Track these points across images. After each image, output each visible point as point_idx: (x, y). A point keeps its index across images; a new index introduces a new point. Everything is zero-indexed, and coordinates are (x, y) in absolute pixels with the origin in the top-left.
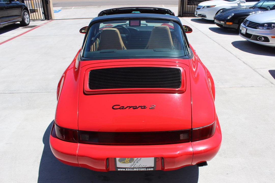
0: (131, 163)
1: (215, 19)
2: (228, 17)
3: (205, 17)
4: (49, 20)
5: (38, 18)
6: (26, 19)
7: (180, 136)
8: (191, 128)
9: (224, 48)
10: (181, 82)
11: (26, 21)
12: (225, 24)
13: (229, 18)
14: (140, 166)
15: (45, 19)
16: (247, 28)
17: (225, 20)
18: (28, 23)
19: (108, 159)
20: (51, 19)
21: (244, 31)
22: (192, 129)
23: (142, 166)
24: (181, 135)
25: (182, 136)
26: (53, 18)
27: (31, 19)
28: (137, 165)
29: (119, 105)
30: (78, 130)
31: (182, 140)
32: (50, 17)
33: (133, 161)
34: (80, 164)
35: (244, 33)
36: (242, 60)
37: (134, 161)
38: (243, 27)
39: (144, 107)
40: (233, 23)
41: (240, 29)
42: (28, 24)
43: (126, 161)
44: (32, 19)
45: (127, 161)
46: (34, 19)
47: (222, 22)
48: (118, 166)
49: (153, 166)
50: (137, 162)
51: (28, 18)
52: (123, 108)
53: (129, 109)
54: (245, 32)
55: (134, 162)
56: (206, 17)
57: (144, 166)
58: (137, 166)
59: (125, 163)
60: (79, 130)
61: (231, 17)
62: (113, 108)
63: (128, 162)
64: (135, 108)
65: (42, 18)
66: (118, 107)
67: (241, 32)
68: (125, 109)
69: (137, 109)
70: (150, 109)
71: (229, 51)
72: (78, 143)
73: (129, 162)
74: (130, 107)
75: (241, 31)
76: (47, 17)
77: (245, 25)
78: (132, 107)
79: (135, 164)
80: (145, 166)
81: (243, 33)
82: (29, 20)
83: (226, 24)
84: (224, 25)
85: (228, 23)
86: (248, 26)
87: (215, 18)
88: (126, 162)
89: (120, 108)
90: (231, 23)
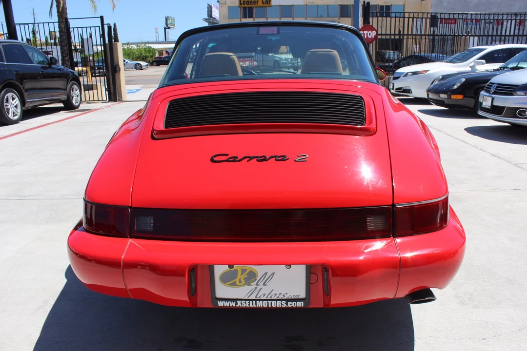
0: (249, 285)
1: (429, 93)
2: (454, 85)
3: (409, 93)
4: (117, 101)
5: (96, 99)
6: (74, 98)
7: (366, 222)
8: (391, 204)
9: (451, 136)
10: (365, 119)
11: (74, 102)
12: (449, 97)
13: (455, 87)
14: (272, 294)
15: (109, 101)
16: (494, 96)
17: (450, 92)
18: (77, 104)
19: (193, 269)
20: (121, 100)
21: (487, 103)
22: (393, 205)
23: (276, 294)
24: (369, 219)
25: (372, 222)
26: (124, 99)
27: (83, 99)
28: (265, 292)
29: (227, 155)
30: (131, 207)
31: (373, 231)
32: (118, 97)
33: (255, 280)
34: (130, 290)
35: (488, 107)
36: (488, 151)
37: (258, 279)
38: (486, 96)
39: (283, 158)
40: (464, 97)
41: (478, 101)
42: (78, 107)
43: (237, 280)
44: (86, 101)
45: (240, 282)
46: (90, 101)
47: (443, 96)
48: (219, 294)
49: (303, 295)
50: (264, 284)
51: (77, 96)
52: (234, 159)
53: (248, 161)
54: (490, 104)
55: (257, 284)
56: (412, 93)
57: (280, 294)
58: (264, 295)
59: (237, 285)
60: (133, 206)
61: (459, 85)
62: (212, 160)
63: (243, 282)
64: (263, 159)
65: (105, 99)
66: (225, 158)
67: (483, 106)
68: (239, 161)
69: (266, 161)
70: (295, 161)
71: (460, 140)
72: (128, 238)
73: (245, 284)
74: (250, 158)
75: (481, 103)
76: (113, 96)
77: (488, 92)
78: (254, 157)
79: (259, 287)
80: (284, 296)
81: (486, 107)
82: (79, 100)
83: (451, 98)
84: (446, 102)
85: (454, 97)
86: (495, 93)
87: (429, 91)
88: (237, 283)
89: (227, 161)
90: (460, 97)
